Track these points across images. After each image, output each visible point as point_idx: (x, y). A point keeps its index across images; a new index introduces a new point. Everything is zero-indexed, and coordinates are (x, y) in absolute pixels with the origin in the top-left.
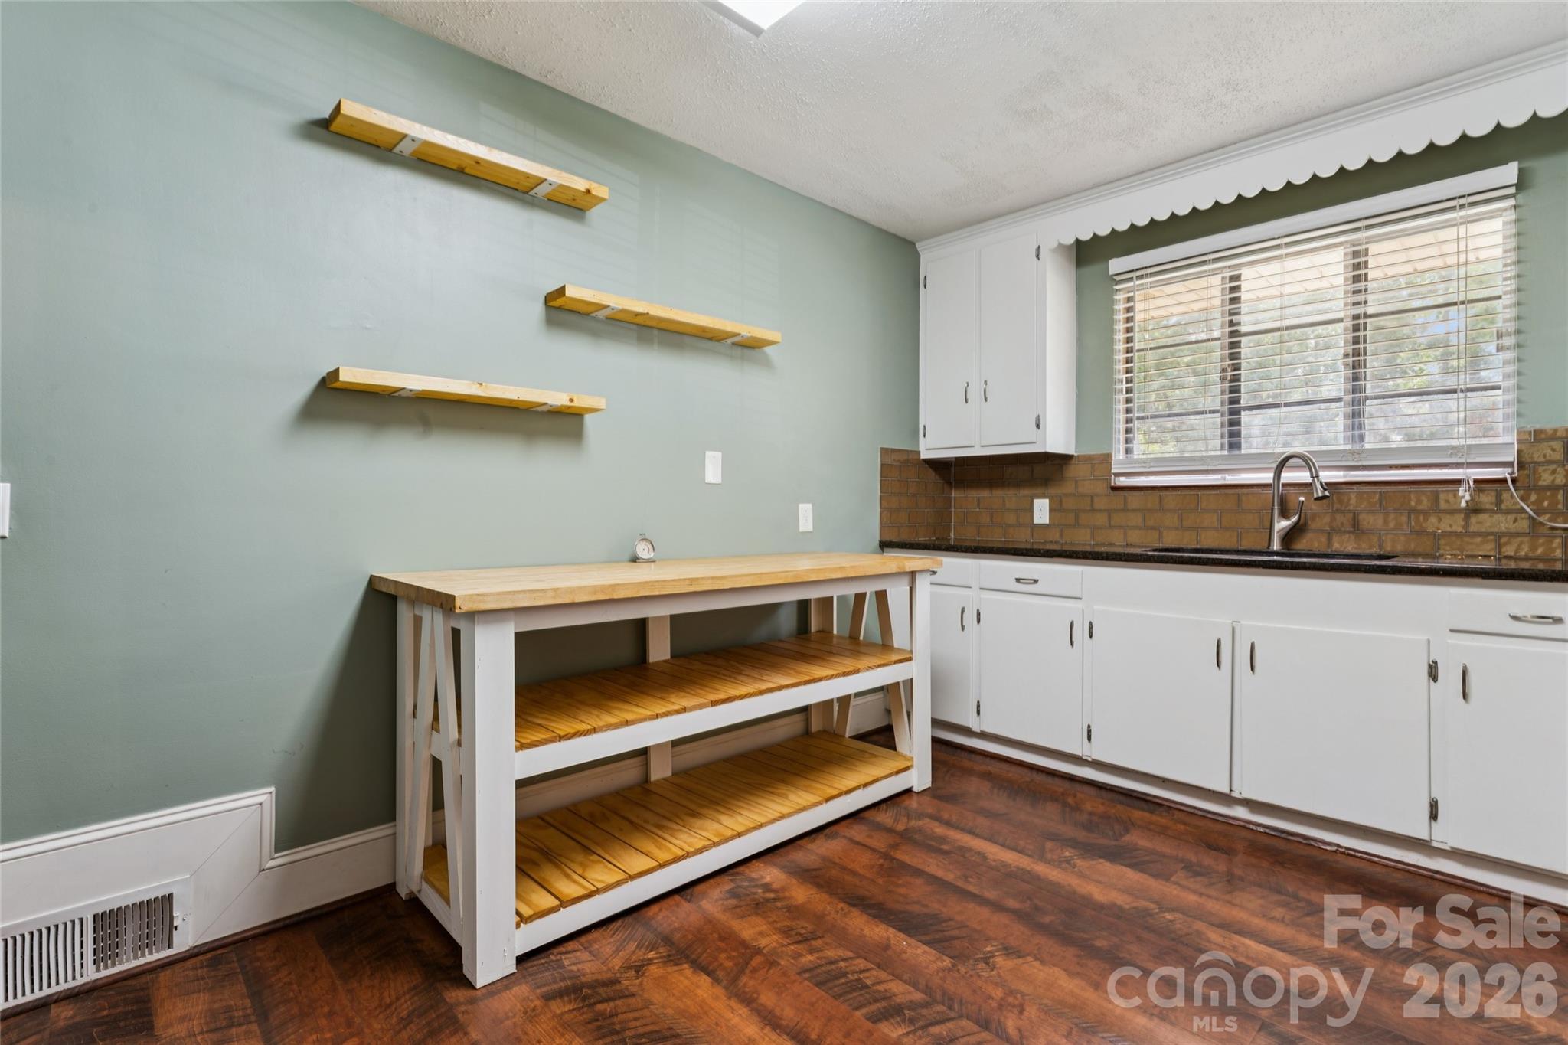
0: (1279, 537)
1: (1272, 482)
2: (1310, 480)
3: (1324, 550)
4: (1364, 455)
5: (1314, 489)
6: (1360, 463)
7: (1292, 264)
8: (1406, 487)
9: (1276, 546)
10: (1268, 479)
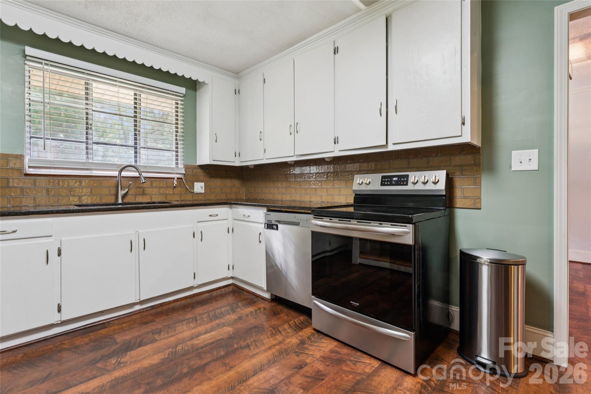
0: (121, 196)
1: (118, 175)
2: (139, 176)
3: (134, 201)
4: (148, 168)
5: (141, 179)
6: (147, 171)
7: (122, 90)
8: (158, 179)
9: (120, 201)
10: (116, 174)
